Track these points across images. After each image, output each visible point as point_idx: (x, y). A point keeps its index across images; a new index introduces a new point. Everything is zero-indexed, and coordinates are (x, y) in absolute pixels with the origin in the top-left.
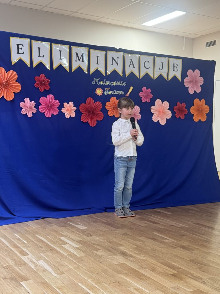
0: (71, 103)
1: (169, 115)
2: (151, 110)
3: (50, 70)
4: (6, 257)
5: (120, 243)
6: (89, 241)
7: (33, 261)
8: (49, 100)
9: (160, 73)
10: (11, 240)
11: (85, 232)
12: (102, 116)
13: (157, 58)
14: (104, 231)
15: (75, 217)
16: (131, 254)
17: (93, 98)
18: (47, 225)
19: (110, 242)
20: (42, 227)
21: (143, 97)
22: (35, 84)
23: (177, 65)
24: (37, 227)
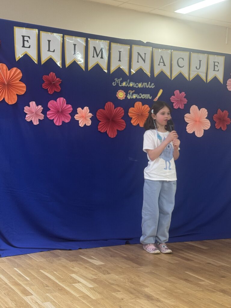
0: (86, 109)
1: (207, 125)
2: (185, 118)
3: (61, 67)
4: (5, 297)
5: (144, 283)
6: (105, 280)
7: (38, 302)
8: (59, 105)
9: (196, 73)
10: (10, 275)
11: (101, 268)
12: (124, 125)
13: (194, 55)
14: (124, 268)
15: (88, 250)
16: (158, 297)
17: (113, 103)
18: (54, 259)
19: (132, 282)
20: (47, 261)
21: (176, 102)
22: (43, 85)
23: (219, 64)
24: (42, 260)
